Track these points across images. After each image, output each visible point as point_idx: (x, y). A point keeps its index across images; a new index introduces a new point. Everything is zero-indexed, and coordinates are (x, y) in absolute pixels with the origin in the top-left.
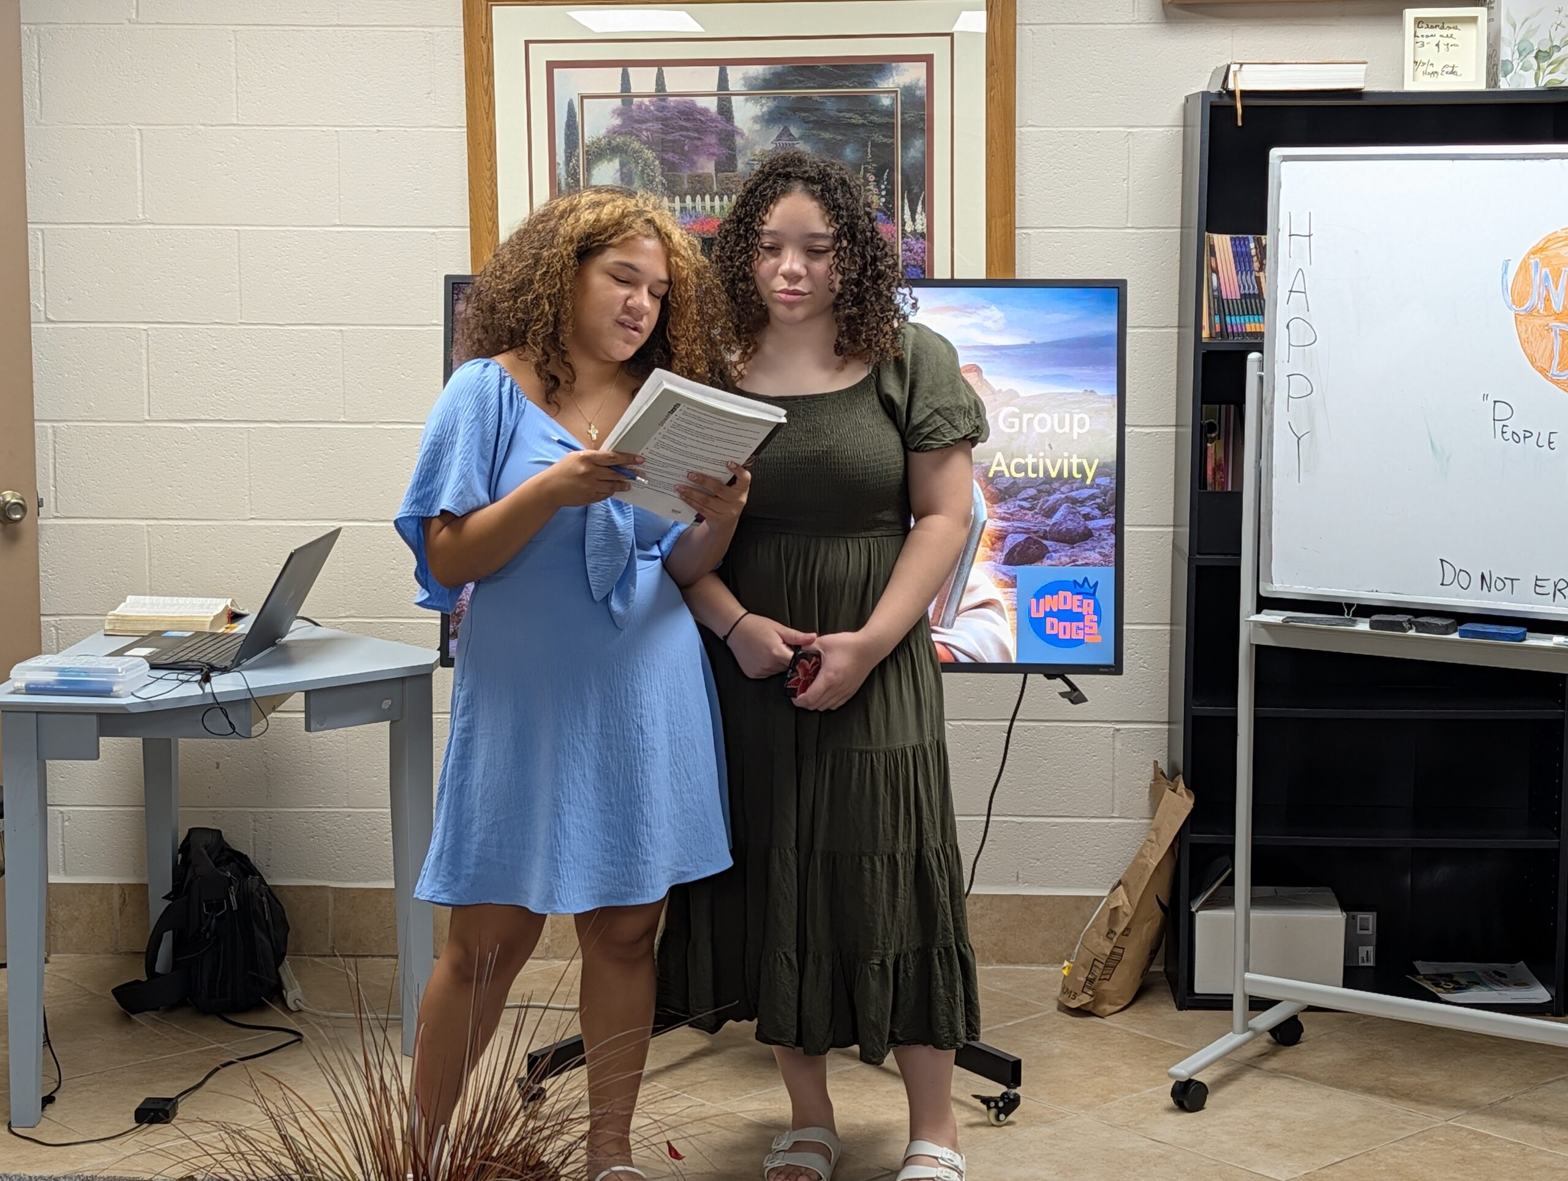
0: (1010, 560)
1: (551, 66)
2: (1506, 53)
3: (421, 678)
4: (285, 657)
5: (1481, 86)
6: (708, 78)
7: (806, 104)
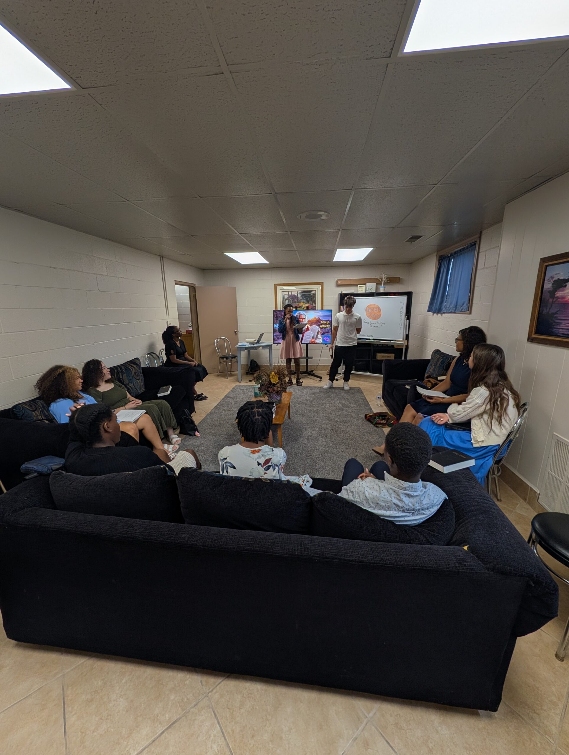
1: (282, 292)
2: (367, 289)
3: (271, 345)
4: (260, 344)
5: (365, 292)
6: (296, 293)
7: (305, 295)
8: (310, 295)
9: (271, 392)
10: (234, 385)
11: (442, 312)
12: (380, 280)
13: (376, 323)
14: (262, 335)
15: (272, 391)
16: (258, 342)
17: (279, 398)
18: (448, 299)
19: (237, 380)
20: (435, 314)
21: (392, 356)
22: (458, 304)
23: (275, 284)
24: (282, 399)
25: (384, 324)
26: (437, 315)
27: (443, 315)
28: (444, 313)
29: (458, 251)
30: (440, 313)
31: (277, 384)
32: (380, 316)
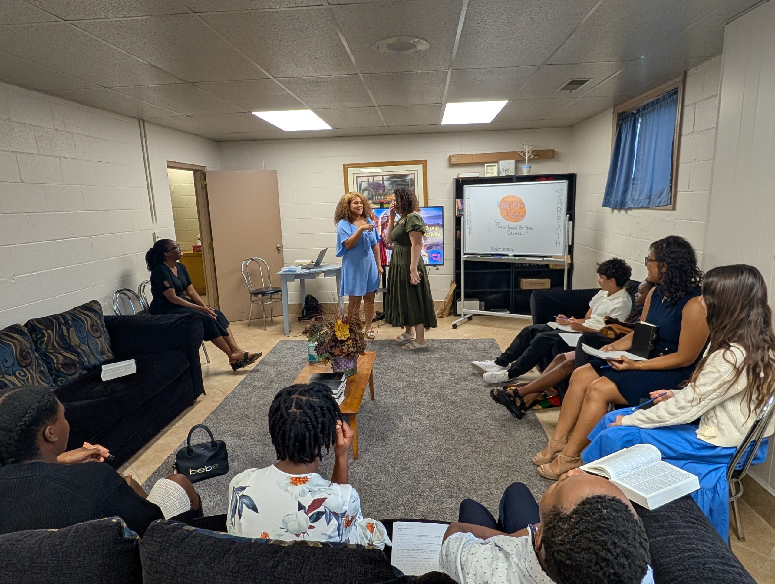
0: (427, 249)
1: (357, 177)
2: (501, 170)
3: (340, 270)
4: (320, 267)
5: (497, 176)
6: (381, 178)
7: (396, 181)
8: (405, 181)
9: (338, 355)
10: (276, 341)
11: (627, 207)
12: (522, 154)
13: (518, 228)
14: (323, 253)
15: (340, 354)
16: (317, 264)
17: (351, 365)
18: (637, 184)
19: (282, 332)
20: (616, 211)
21: (546, 283)
22: (654, 193)
23: (344, 165)
24: (358, 366)
25: (531, 229)
26: (619, 212)
27: (629, 212)
28: (630, 208)
29: (648, 104)
30: (623, 209)
31: (347, 341)
32: (524, 216)
